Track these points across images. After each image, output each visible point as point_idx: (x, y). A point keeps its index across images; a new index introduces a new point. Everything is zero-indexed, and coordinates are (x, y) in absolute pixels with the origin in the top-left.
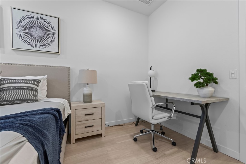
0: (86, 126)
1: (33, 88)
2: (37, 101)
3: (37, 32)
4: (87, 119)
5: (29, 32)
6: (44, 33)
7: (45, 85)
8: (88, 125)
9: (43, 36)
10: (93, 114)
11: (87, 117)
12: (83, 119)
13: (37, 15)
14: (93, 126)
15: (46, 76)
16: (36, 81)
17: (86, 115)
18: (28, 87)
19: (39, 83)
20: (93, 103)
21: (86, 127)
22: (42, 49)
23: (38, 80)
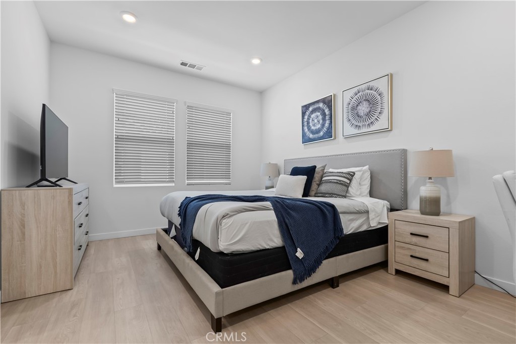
0: (414, 255)
1: (343, 181)
2: (345, 197)
3: (363, 109)
4: (416, 243)
5: (356, 112)
6: (371, 106)
7: (367, 179)
8: (417, 255)
9: (370, 111)
10: (427, 237)
11: (415, 239)
12: (407, 240)
13: (363, 86)
14: (427, 260)
15: (368, 166)
16: (348, 173)
17: (411, 234)
18: (338, 180)
19: (353, 176)
20: (441, 218)
21: (412, 256)
22: (369, 130)
23: (351, 172)
